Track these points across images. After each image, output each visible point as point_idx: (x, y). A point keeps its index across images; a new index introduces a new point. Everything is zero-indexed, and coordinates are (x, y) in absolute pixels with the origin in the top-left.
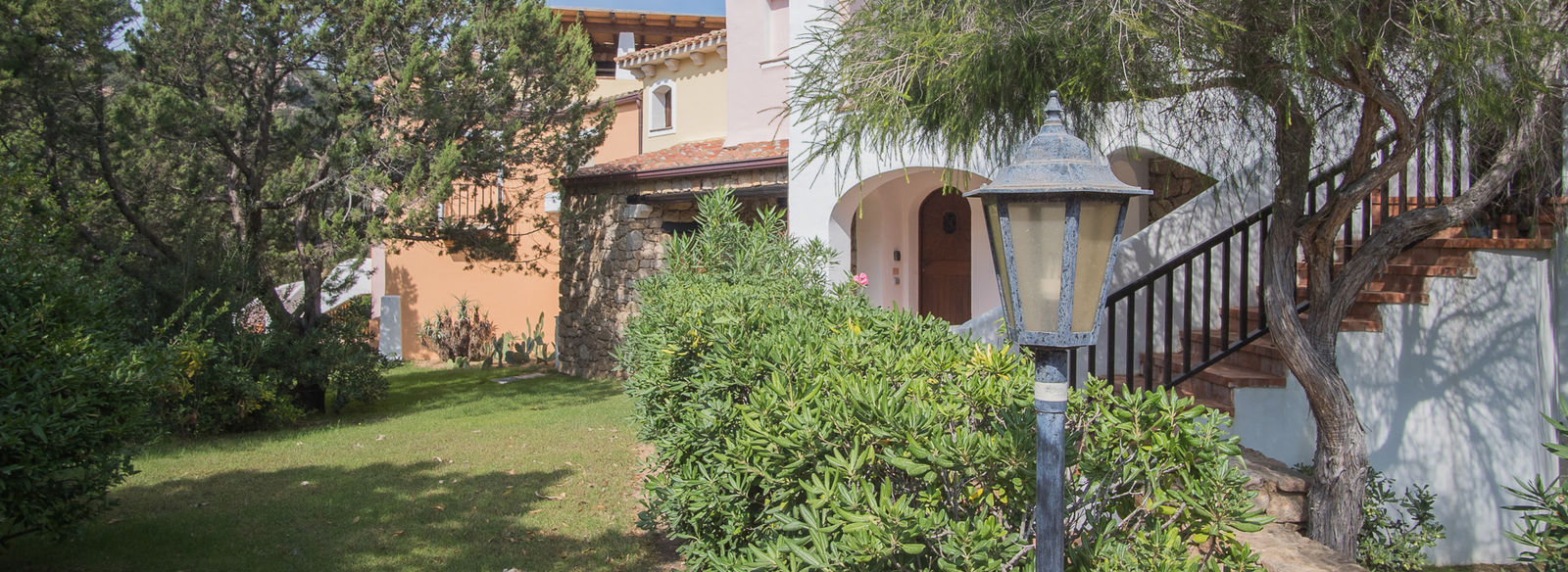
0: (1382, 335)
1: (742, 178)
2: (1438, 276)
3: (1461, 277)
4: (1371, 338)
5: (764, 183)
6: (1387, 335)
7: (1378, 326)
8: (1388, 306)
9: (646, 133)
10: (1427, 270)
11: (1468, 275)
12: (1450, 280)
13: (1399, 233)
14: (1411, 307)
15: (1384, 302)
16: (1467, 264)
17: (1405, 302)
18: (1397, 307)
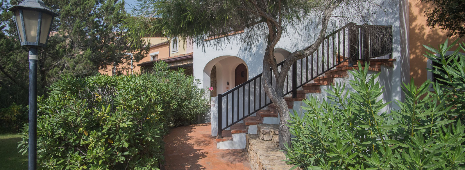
0: (321, 94)
1: (184, 62)
2: (337, 78)
3: (344, 78)
4: (318, 95)
5: (189, 63)
6: (322, 94)
7: (320, 92)
8: (323, 86)
9: (171, 53)
10: (334, 76)
11: (346, 77)
12: (341, 79)
13: (291, 58)
14: (329, 86)
15: (321, 85)
16: (346, 75)
17: (328, 85)
18: (325, 86)
